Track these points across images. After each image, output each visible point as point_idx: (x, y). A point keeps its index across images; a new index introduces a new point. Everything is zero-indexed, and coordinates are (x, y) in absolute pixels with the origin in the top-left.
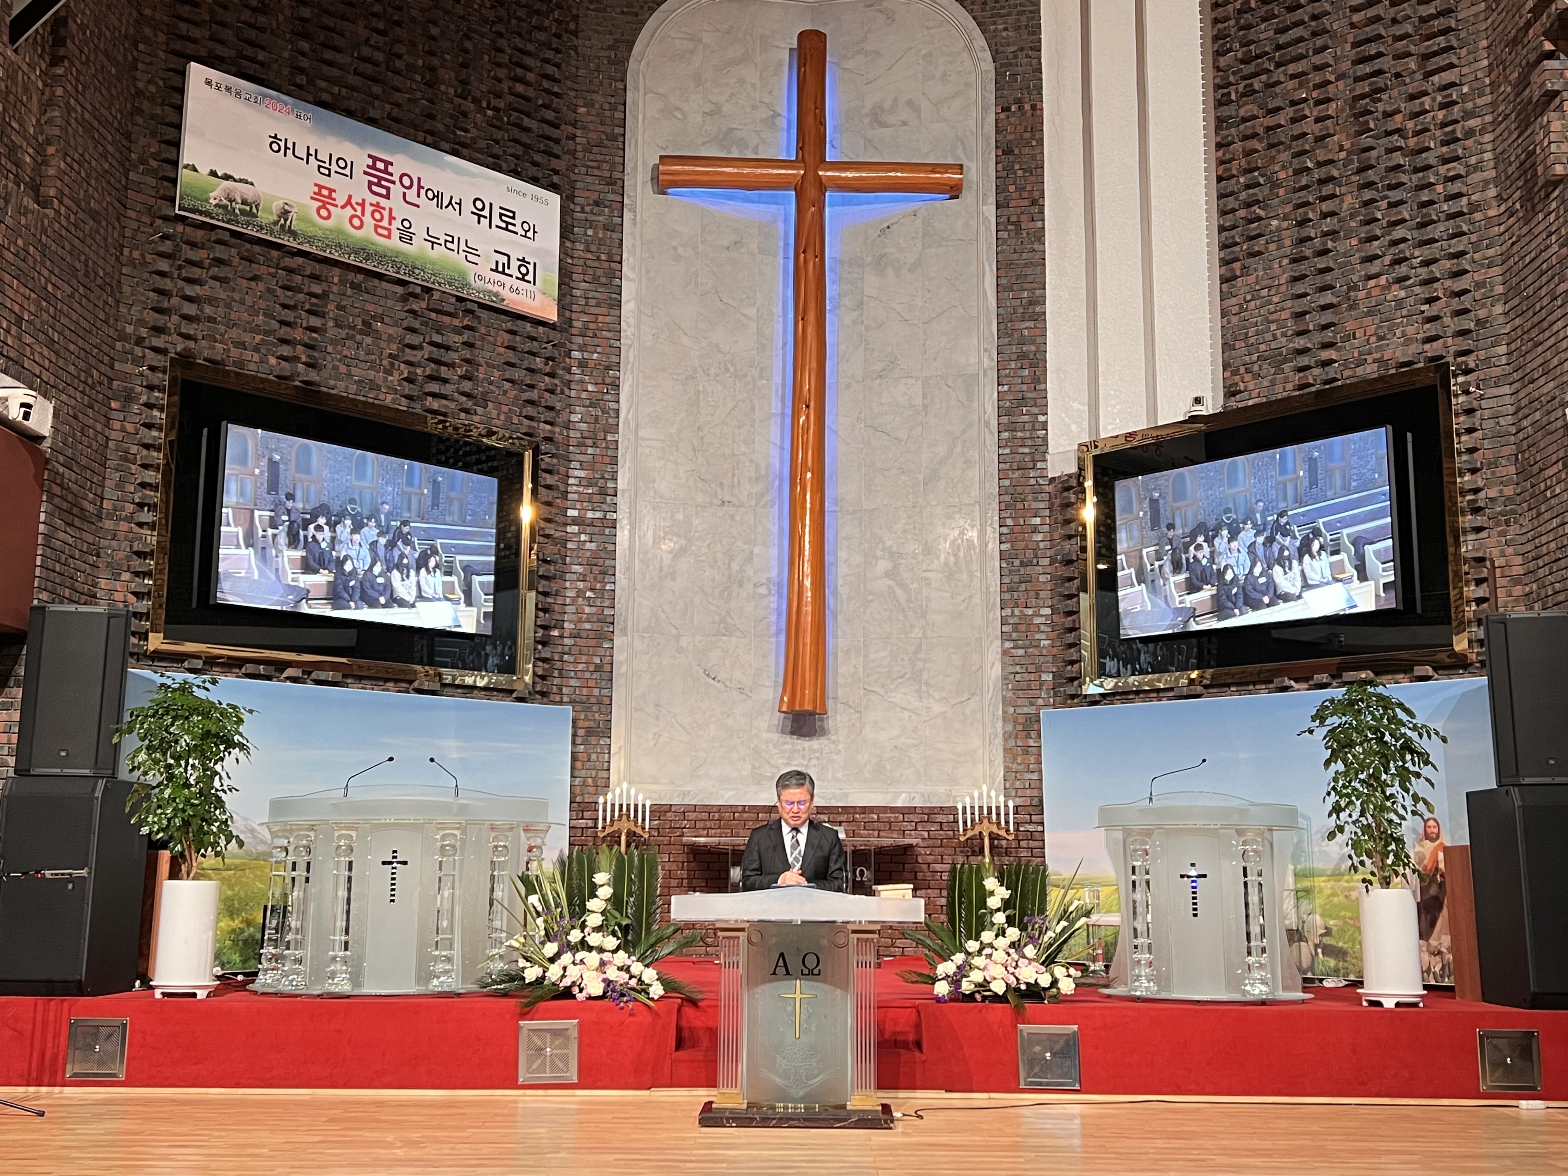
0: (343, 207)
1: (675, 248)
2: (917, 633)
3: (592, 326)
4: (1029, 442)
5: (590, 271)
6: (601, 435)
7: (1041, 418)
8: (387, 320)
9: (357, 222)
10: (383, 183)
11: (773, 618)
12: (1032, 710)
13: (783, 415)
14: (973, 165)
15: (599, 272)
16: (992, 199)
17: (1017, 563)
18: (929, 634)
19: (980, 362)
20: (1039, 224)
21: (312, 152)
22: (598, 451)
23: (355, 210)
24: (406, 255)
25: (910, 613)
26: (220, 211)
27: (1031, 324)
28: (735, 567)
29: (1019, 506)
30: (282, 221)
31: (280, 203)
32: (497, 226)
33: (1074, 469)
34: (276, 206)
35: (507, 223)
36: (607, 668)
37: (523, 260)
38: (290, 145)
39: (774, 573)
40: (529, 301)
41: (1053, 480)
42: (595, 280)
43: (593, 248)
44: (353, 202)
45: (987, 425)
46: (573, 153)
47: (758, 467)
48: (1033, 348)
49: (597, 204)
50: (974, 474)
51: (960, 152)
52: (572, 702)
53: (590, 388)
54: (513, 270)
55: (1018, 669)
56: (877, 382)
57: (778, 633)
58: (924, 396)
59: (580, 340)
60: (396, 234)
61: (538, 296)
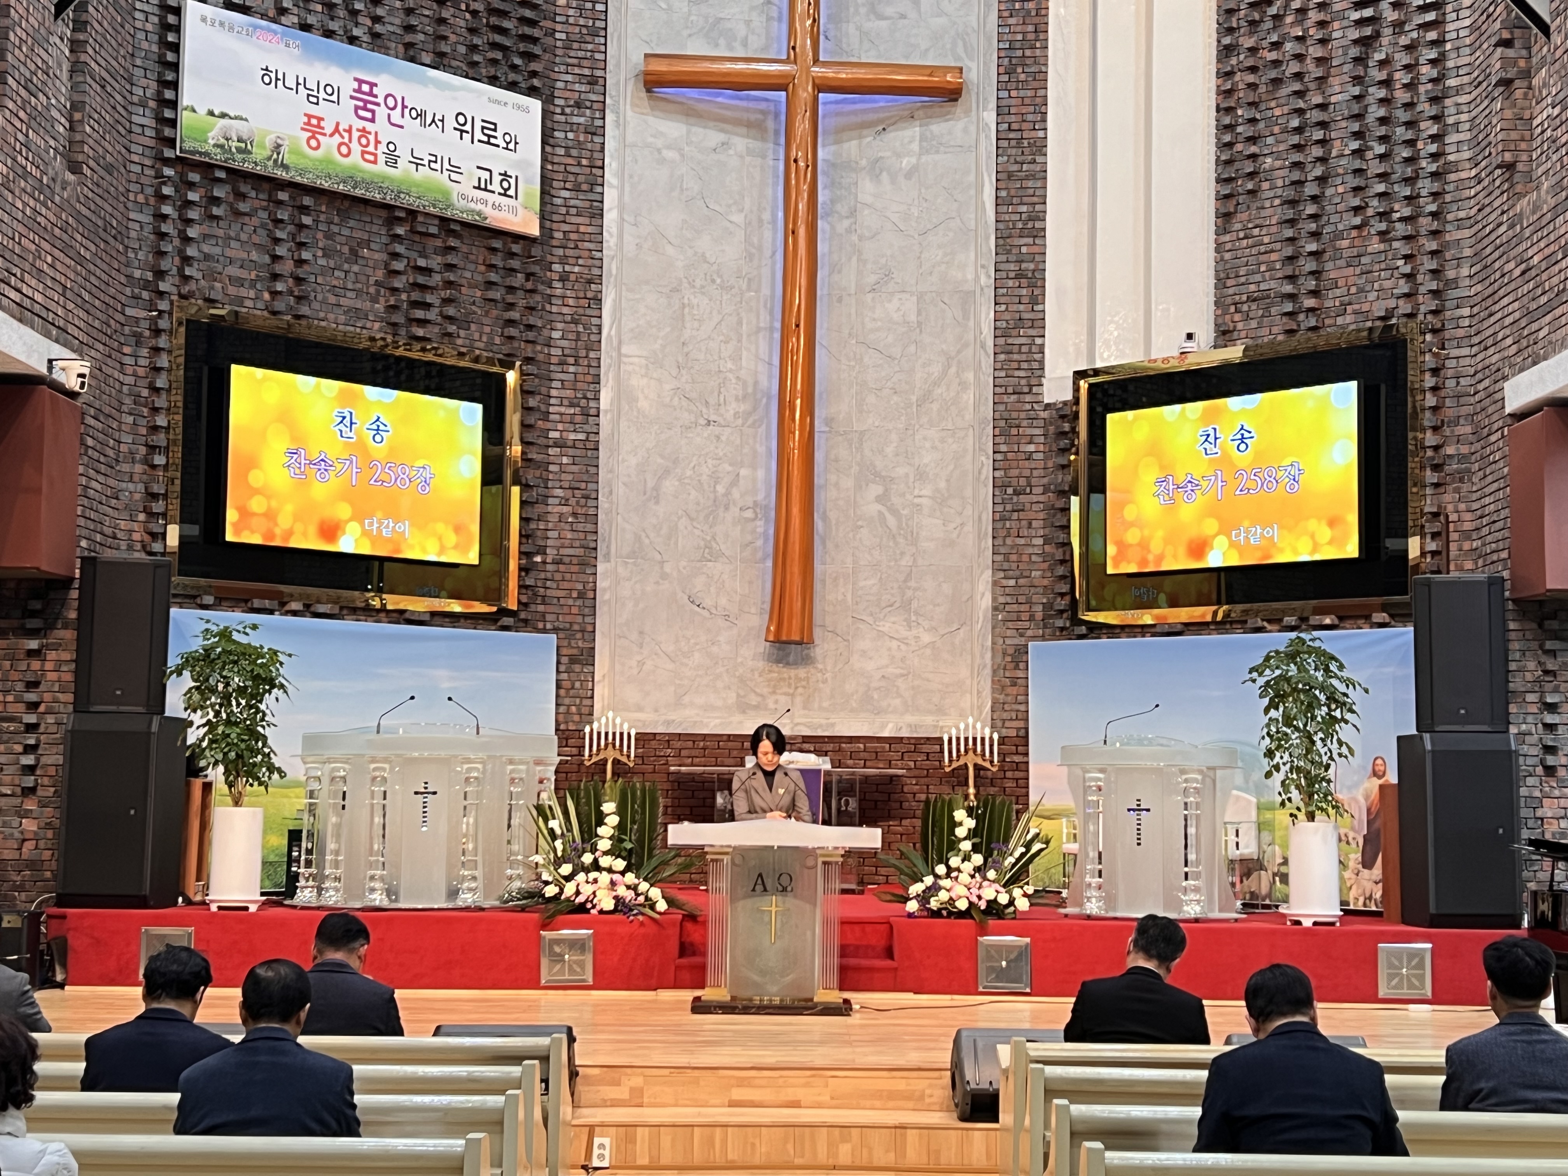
0: (332, 135)
1: (659, 151)
2: (906, 561)
3: (573, 236)
4: (1025, 365)
5: (571, 178)
6: (583, 353)
7: (1038, 341)
8: (373, 245)
9: (344, 150)
10: (369, 106)
11: (760, 543)
12: (1022, 641)
13: (771, 329)
14: (973, 65)
15: (581, 179)
16: (993, 104)
17: (1010, 491)
18: (920, 562)
19: (977, 278)
20: (1041, 134)
21: (301, 81)
22: (580, 369)
23: (343, 137)
24: (391, 180)
25: (901, 540)
26: (219, 150)
27: (1030, 240)
28: (720, 489)
29: (1014, 431)
30: (275, 156)
31: (273, 137)
32: (480, 141)
33: (1069, 396)
34: (269, 142)
35: (489, 136)
36: (590, 594)
37: (505, 174)
38: (280, 76)
39: (760, 497)
40: (511, 217)
41: (1048, 406)
42: (577, 189)
43: (574, 152)
44: (341, 128)
45: (983, 346)
46: (551, 50)
47: (745, 384)
48: (1032, 266)
49: (578, 105)
50: (969, 397)
51: (960, 50)
52: (555, 630)
53: (571, 302)
54: (496, 187)
55: (1009, 599)
56: (870, 296)
57: (763, 560)
58: (919, 313)
59: (560, 252)
60: (382, 159)
61: (521, 211)
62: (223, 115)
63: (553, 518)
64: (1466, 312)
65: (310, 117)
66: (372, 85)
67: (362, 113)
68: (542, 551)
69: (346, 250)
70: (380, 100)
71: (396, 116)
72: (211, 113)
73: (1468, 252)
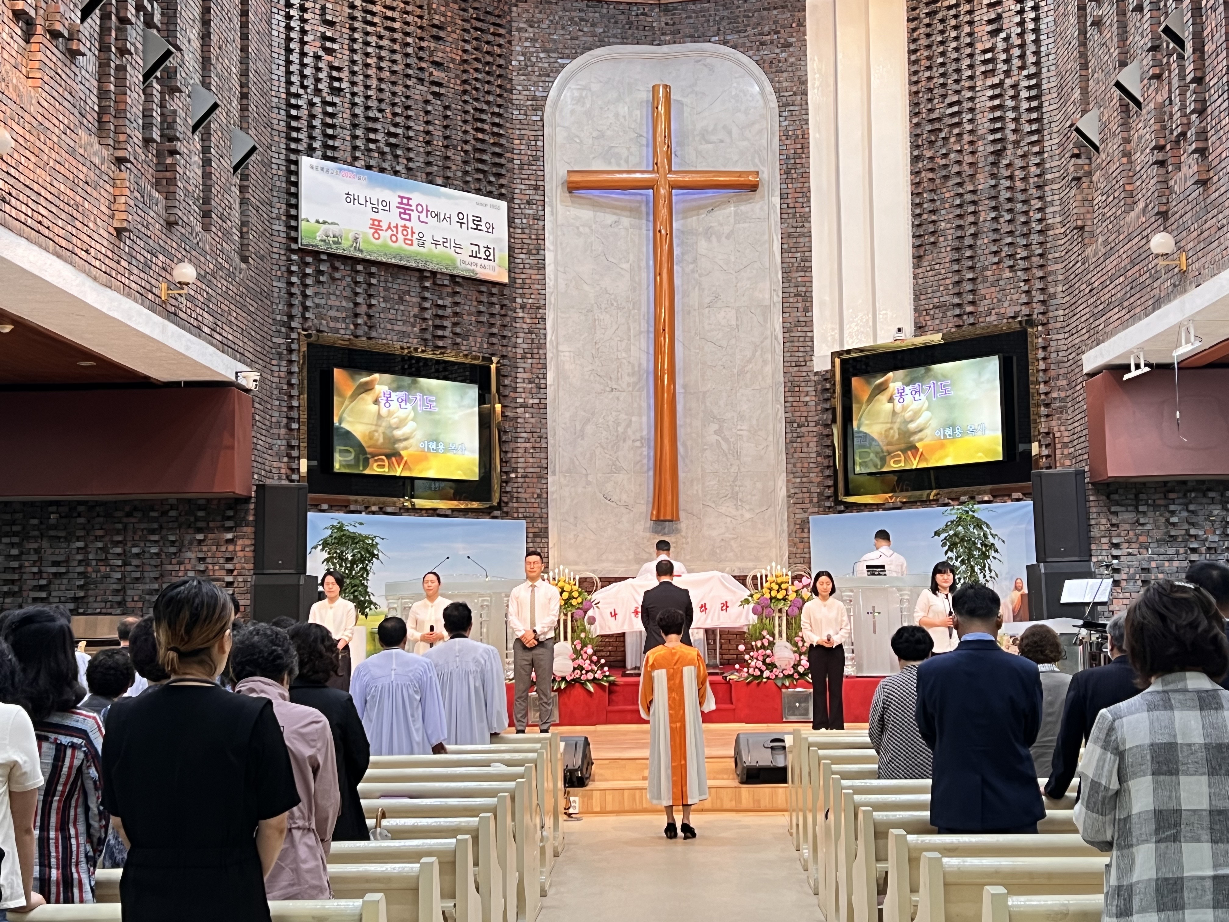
0: (386, 230)
1: (578, 228)
2: (734, 469)
3: (528, 281)
4: (802, 349)
5: (526, 246)
6: (536, 351)
7: (809, 334)
8: (411, 293)
9: (394, 238)
10: (407, 212)
11: (645, 461)
12: (806, 515)
13: (648, 332)
14: (765, 170)
15: (531, 247)
16: (778, 193)
17: (795, 425)
18: (742, 469)
19: (771, 297)
20: (807, 209)
21: (368, 199)
22: (534, 361)
23: (393, 231)
24: (422, 254)
25: (730, 457)
26: (323, 243)
27: (803, 274)
28: (621, 429)
29: (797, 389)
30: (355, 244)
31: (353, 233)
32: (472, 228)
33: (829, 367)
34: (351, 236)
35: (477, 225)
36: (545, 495)
37: (487, 247)
38: (356, 197)
39: (645, 433)
40: (491, 272)
41: (816, 374)
42: (529, 253)
43: (527, 231)
44: (392, 226)
45: (776, 338)
46: (511, 170)
47: (633, 366)
48: (804, 289)
49: (528, 203)
50: (768, 369)
51: (757, 161)
52: (525, 517)
53: (528, 321)
54: (482, 254)
55: (797, 490)
56: (707, 310)
57: (648, 470)
58: (737, 319)
59: (520, 291)
60: (416, 242)
61: (497, 268)
62: (325, 223)
63: (521, 451)
64: (1061, 312)
65: (374, 220)
66: (409, 199)
67: (403, 216)
68: (515, 470)
69: (396, 297)
70: (414, 208)
71: (423, 217)
72: (318, 222)
73: (1061, 277)
